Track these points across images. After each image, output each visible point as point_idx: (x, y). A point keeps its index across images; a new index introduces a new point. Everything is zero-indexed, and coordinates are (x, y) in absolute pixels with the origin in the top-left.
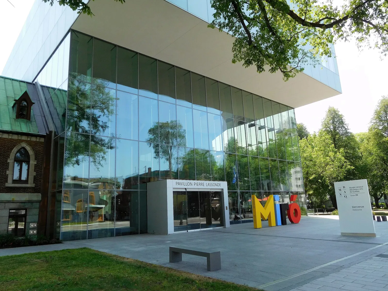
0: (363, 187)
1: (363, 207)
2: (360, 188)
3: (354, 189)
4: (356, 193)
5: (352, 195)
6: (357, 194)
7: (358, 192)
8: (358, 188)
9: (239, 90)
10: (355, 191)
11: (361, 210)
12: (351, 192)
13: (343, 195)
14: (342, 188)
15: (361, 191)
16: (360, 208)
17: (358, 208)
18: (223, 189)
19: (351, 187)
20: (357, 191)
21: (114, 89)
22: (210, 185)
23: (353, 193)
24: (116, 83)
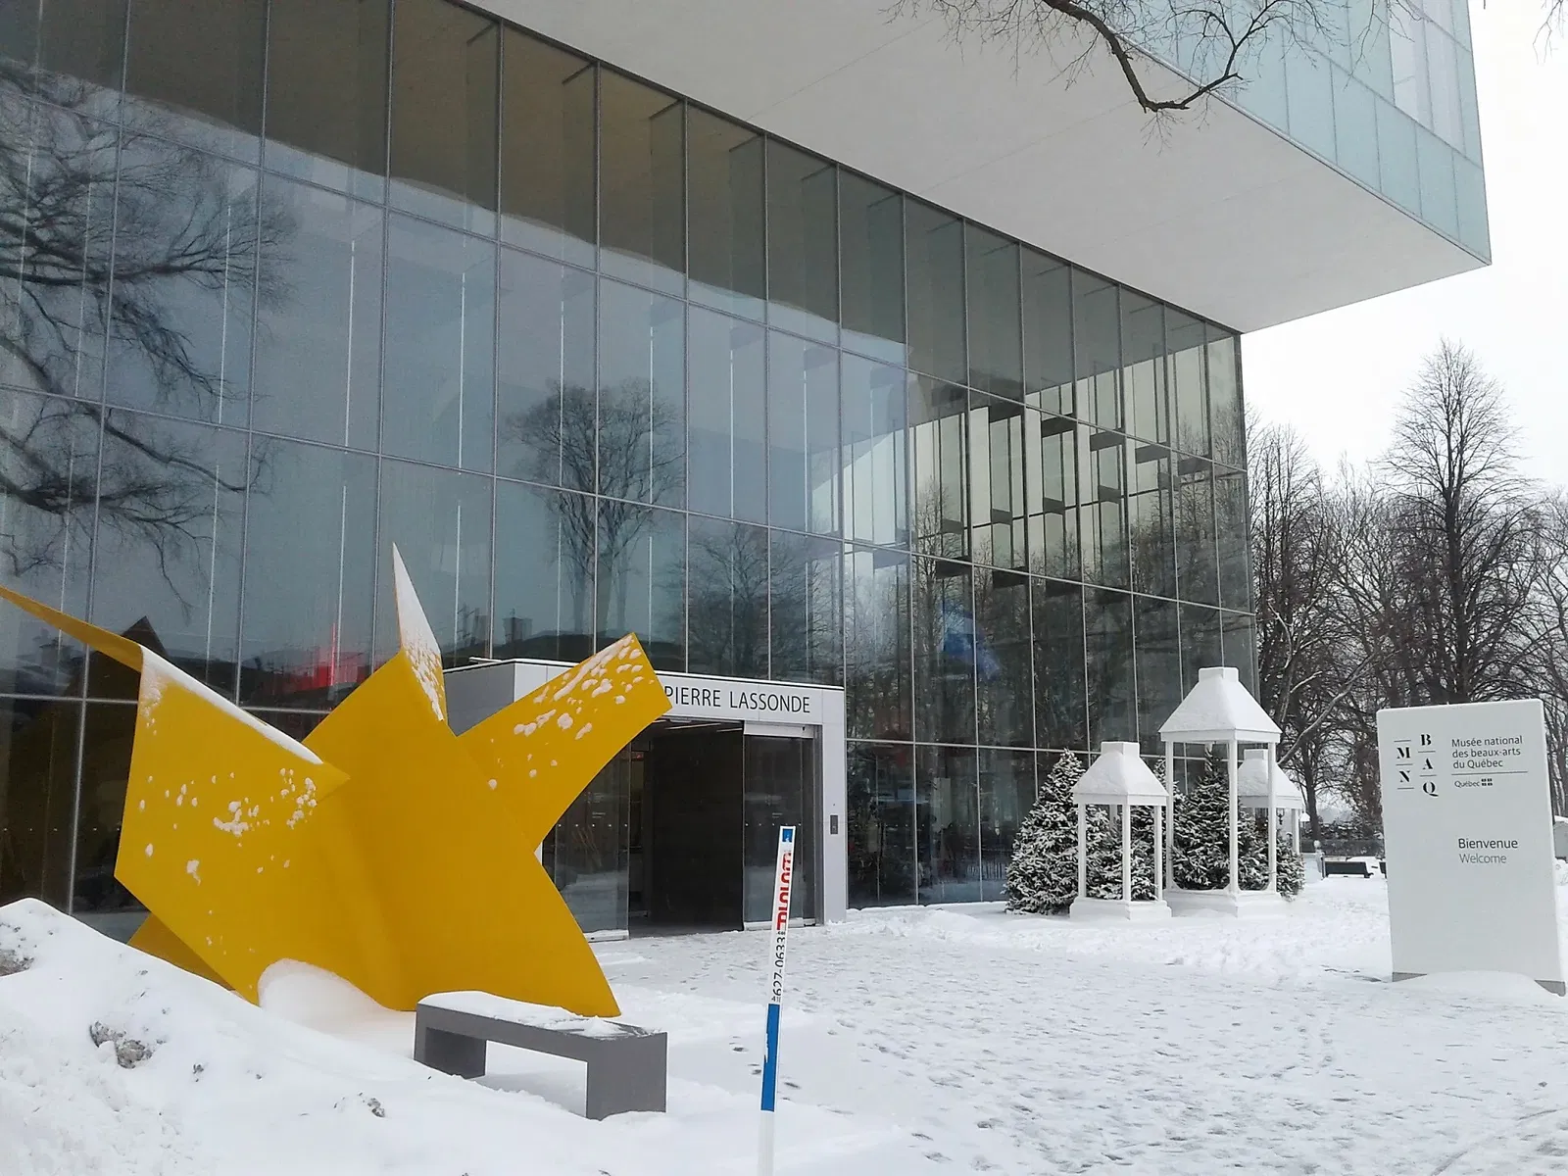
0: (1518, 741)
1: (1514, 844)
2: (1507, 747)
3: (1477, 748)
4: (1486, 769)
5: (1463, 779)
6: (1489, 777)
7: (1493, 769)
8: (1494, 747)
9: (950, 219)
10: (1477, 759)
11: (1502, 859)
12: (1457, 765)
13: (1417, 782)
14: (1415, 746)
15: (1507, 762)
16: (1500, 851)
17: (1489, 852)
18: (818, 728)
19: (1463, 739)
20: (1491, 759)
21: (250, 167)
22: (751, 704)
23: (1467, 770)
24: (260, 135)
